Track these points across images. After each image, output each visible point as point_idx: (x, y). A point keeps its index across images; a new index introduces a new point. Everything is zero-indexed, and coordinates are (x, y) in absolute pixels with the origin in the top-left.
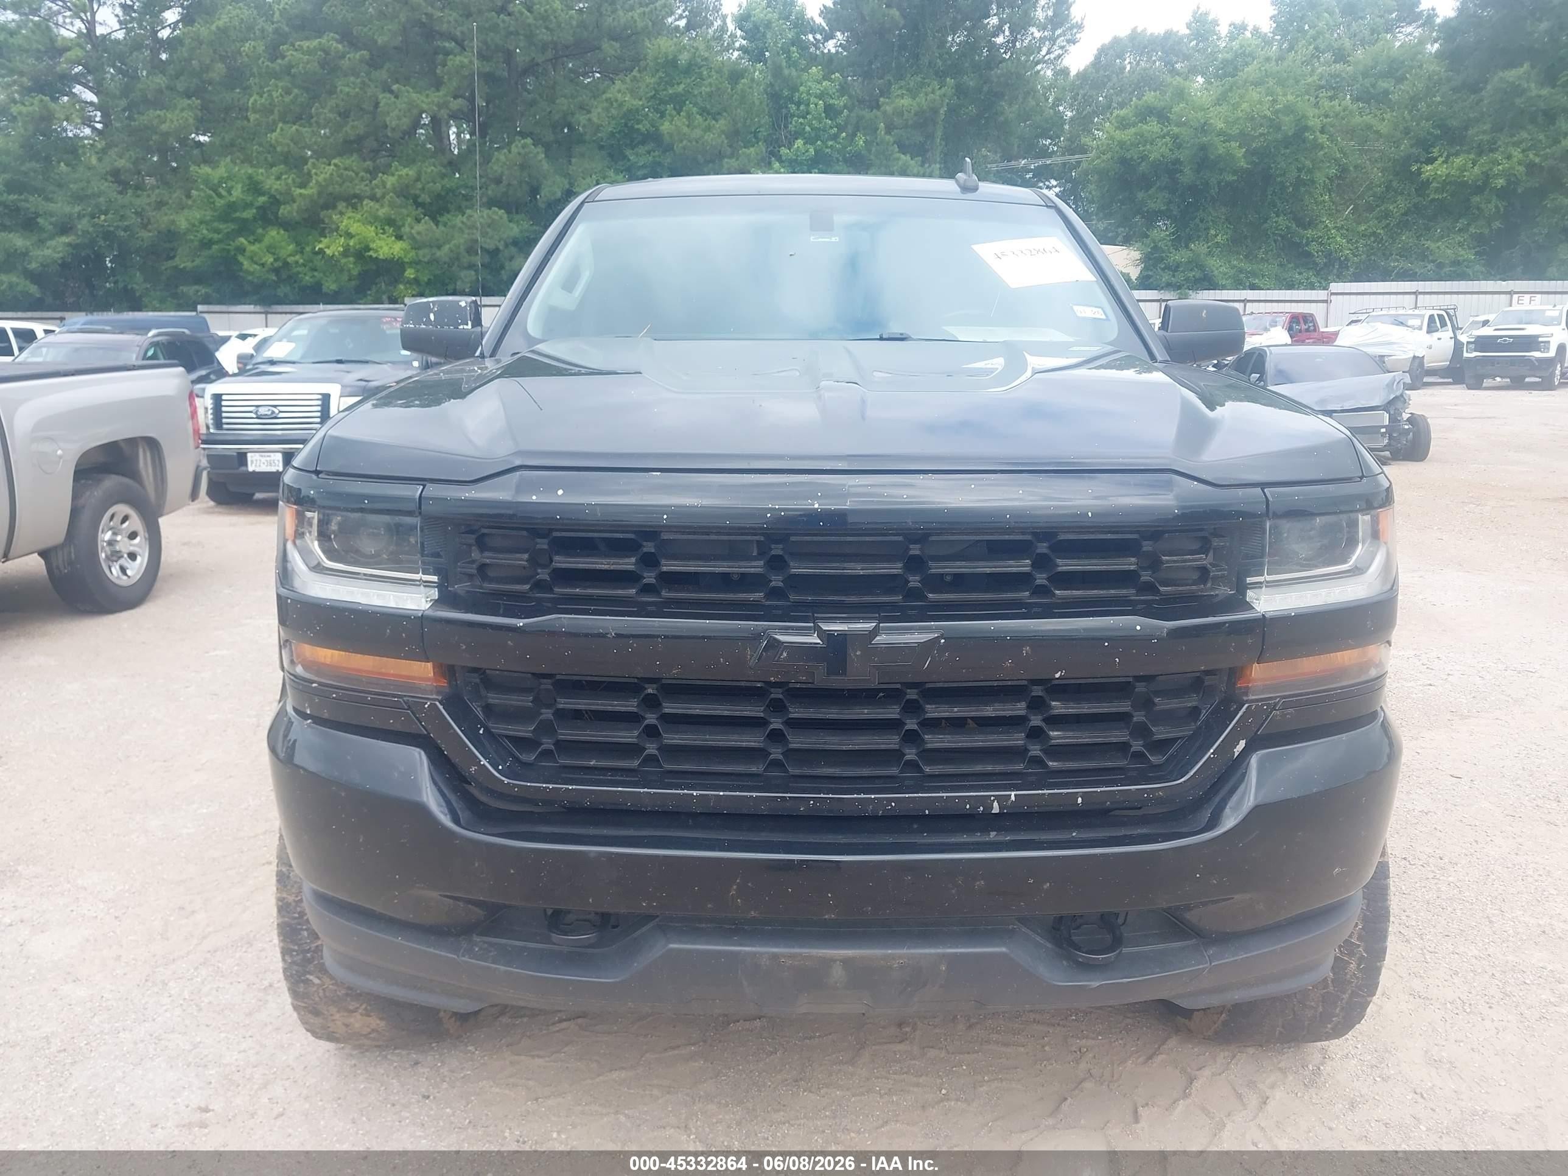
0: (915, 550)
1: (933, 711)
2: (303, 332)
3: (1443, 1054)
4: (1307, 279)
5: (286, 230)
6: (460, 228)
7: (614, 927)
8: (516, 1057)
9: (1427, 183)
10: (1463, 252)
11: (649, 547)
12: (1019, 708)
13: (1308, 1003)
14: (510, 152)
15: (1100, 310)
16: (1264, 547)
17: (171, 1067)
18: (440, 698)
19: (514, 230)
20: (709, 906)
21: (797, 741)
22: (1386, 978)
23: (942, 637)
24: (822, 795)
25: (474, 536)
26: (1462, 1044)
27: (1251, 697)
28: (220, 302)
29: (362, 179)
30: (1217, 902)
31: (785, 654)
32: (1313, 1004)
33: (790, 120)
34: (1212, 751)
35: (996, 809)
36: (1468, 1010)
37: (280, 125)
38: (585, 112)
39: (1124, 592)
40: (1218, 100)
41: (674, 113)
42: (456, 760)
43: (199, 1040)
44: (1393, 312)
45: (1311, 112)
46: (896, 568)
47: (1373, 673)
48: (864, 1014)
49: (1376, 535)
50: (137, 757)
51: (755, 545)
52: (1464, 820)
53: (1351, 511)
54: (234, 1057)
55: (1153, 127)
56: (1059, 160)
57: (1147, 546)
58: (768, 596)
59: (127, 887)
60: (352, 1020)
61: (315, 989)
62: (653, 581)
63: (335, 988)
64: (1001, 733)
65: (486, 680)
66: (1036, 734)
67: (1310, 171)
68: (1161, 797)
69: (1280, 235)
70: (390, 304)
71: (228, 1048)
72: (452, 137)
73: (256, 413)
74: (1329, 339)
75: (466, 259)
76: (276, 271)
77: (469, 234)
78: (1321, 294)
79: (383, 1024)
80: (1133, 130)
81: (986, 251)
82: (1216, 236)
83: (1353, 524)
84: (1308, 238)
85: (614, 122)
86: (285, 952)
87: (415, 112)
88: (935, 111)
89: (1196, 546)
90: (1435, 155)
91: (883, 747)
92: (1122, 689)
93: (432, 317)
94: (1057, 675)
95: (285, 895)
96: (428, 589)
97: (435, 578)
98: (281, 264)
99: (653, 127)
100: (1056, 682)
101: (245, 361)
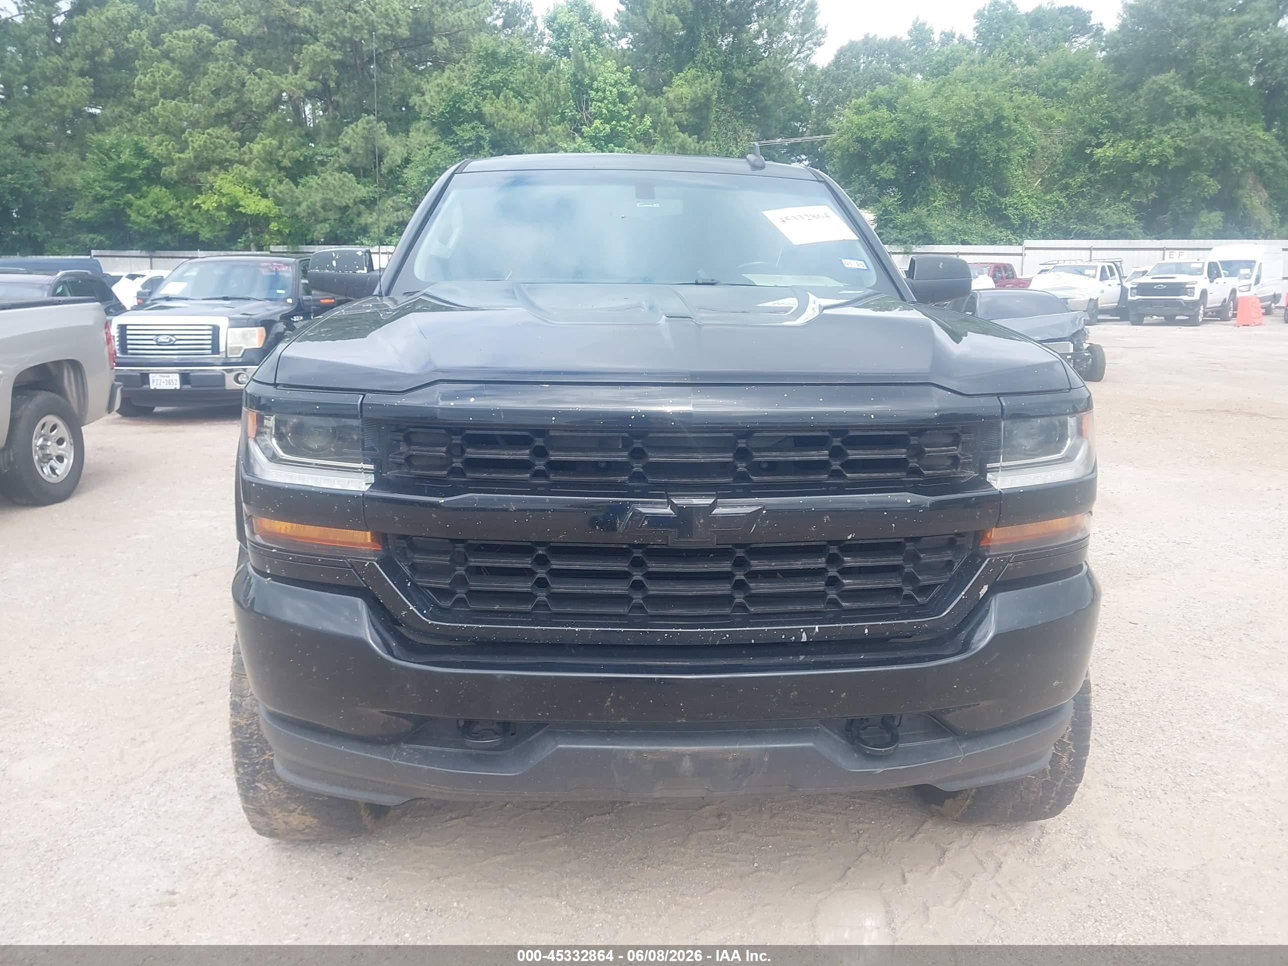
0: (742, 444)
1: (757, 565)
2: (193, 273)
3: (1132, 828)
4: (1006, 237)
5: (167, 188)
6: (316, 189)
7: (512, 734)
8: (419, 847)
9: (1098, 162)
10: (1126, 218)
11: (539, 442)
12: (820, 562)
13: (1032, 789)
14: (357, 126)
15: (862, 262)
16: (999, 441)
17: (141, 861)
18: (376, 559)
19: (363, 191)
20: (590, 714)
21: (654, 589)
22: (1088, 773)
23: (764, 509)
24: (674, 630)
25: (402, 434)
26: (1145, 821)
27: (991, 553)
28: (111, 248)
29: (232, 147)
30: (969, 706)
31: (646, 523)
32: (1035, 789)
33: (590, 103)
34: (963, 593)
35: (804, 638)
36: (1149, 796)
37: (162, 100)
38: (420, 94)
39: (898, 474)
40: (934, 93)
41: (494, 97)
42: (390, 607)
43: (160, 840)
44: (1073, 263)
45: (1007, 105)
46: (728, 457)
47: (1079, 536)
48: (703, 798)
49: (1080, 433)
50: (81, 621)
51: (620, 440)
52: (1140, 655)
53: (1062, 415)
54: (192, 852)
55: (883, 113)
56: (808, 138)
57: (914, 441)
58: (631, 479)
59: (86, 724)
60: (291, 819)
61: (262, 794)
62: (543, 468)
63: (278, 793)
64: (807, 581)
65: (410, 543)
66: (832, 582)
67: (1006, 151)
68: (926, 629)
69: (984, 202)
70: (257, 251)
71: (185, 846)
72: (307, 112)
73: (156, 340)
74: (1024, 284)
75: (322, 214)
76: (159, 222)
77: (323, 194)
78: (1017, 249)
79: (315, 821)
80: (868, 116)
81: (774, 216)
82: (934, 201)
83: (1064, 425)
84: (1006, 204)
85: (443, 104)
86: (238, 765)
87: (275, 91)
88: (708, 98)
89: (949, 440)
90: (1104, 141)
91: (719, 593)
92: (895, 547)
93: (334, 263)
94: (849, 537)
95: (238, 720)
96: (367, 475)
97: (372, 467)
98: (163, 217)
99: (477, 108)
100: (848, 543)
101: (143, 297)
